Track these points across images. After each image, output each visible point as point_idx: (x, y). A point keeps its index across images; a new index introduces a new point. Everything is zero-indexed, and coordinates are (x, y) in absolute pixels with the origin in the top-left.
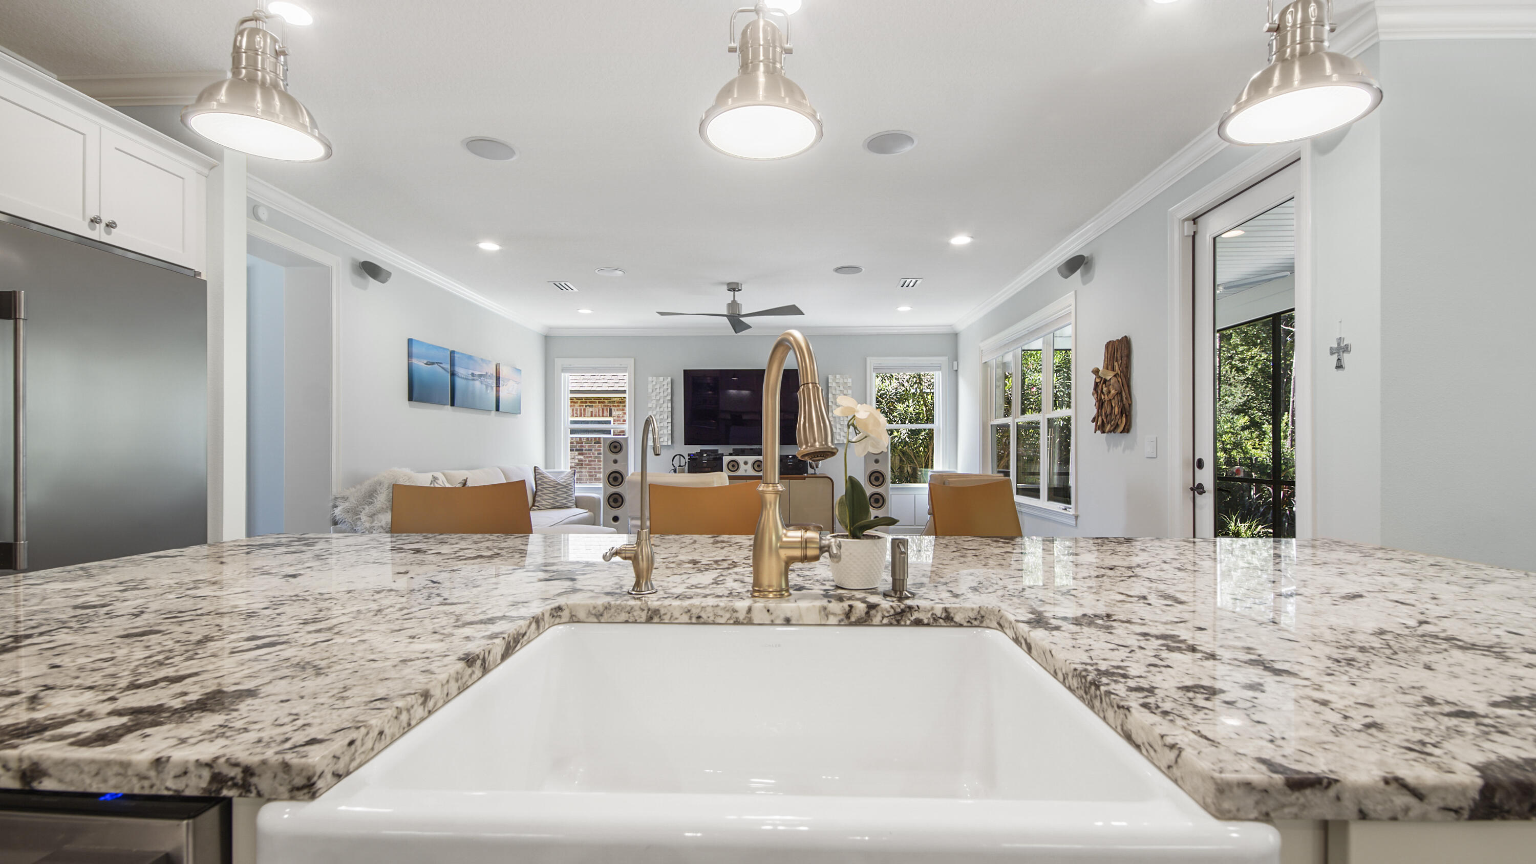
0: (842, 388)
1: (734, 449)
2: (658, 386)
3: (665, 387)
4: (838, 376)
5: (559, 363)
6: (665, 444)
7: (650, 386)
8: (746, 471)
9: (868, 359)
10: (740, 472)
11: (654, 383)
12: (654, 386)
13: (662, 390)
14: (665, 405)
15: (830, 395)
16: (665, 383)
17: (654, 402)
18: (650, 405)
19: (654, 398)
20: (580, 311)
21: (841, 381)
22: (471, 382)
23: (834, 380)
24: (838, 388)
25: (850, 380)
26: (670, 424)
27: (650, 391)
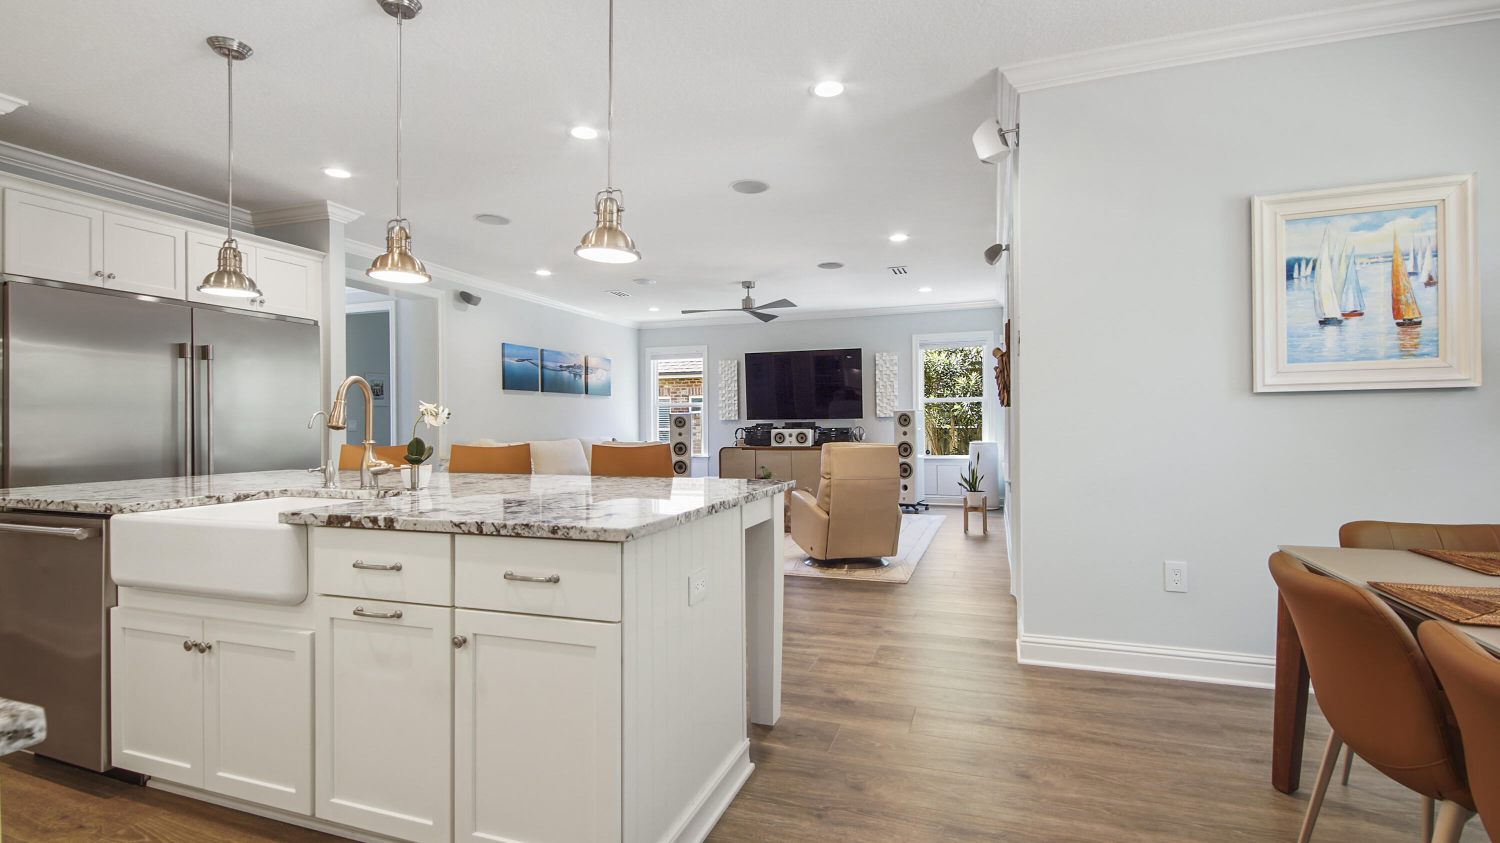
0: (888, 365)
1: (785, 423)
2: (726, 369)
3: (733, 369)
4: (884, 354)
5: (649, 351)
6: (733, 418)
7: (720, 369)
8: (791, 442)
9: (914, 336)
10: (786, 444)
11: (723, 366)
12: (723, 368)
13: (730, 372)
14: (732, 385)
15: (877, 372)
16: (732, 365)
17: (724, 382)
18: (720, 385)
19: (723, 379)
20: (650, 309)
21: (888, 358)
22: (560, 372)
23: (881, 358)
24: (884, 365)
25: (896, 357)
26: (736, 402)
27: (720, 373)
